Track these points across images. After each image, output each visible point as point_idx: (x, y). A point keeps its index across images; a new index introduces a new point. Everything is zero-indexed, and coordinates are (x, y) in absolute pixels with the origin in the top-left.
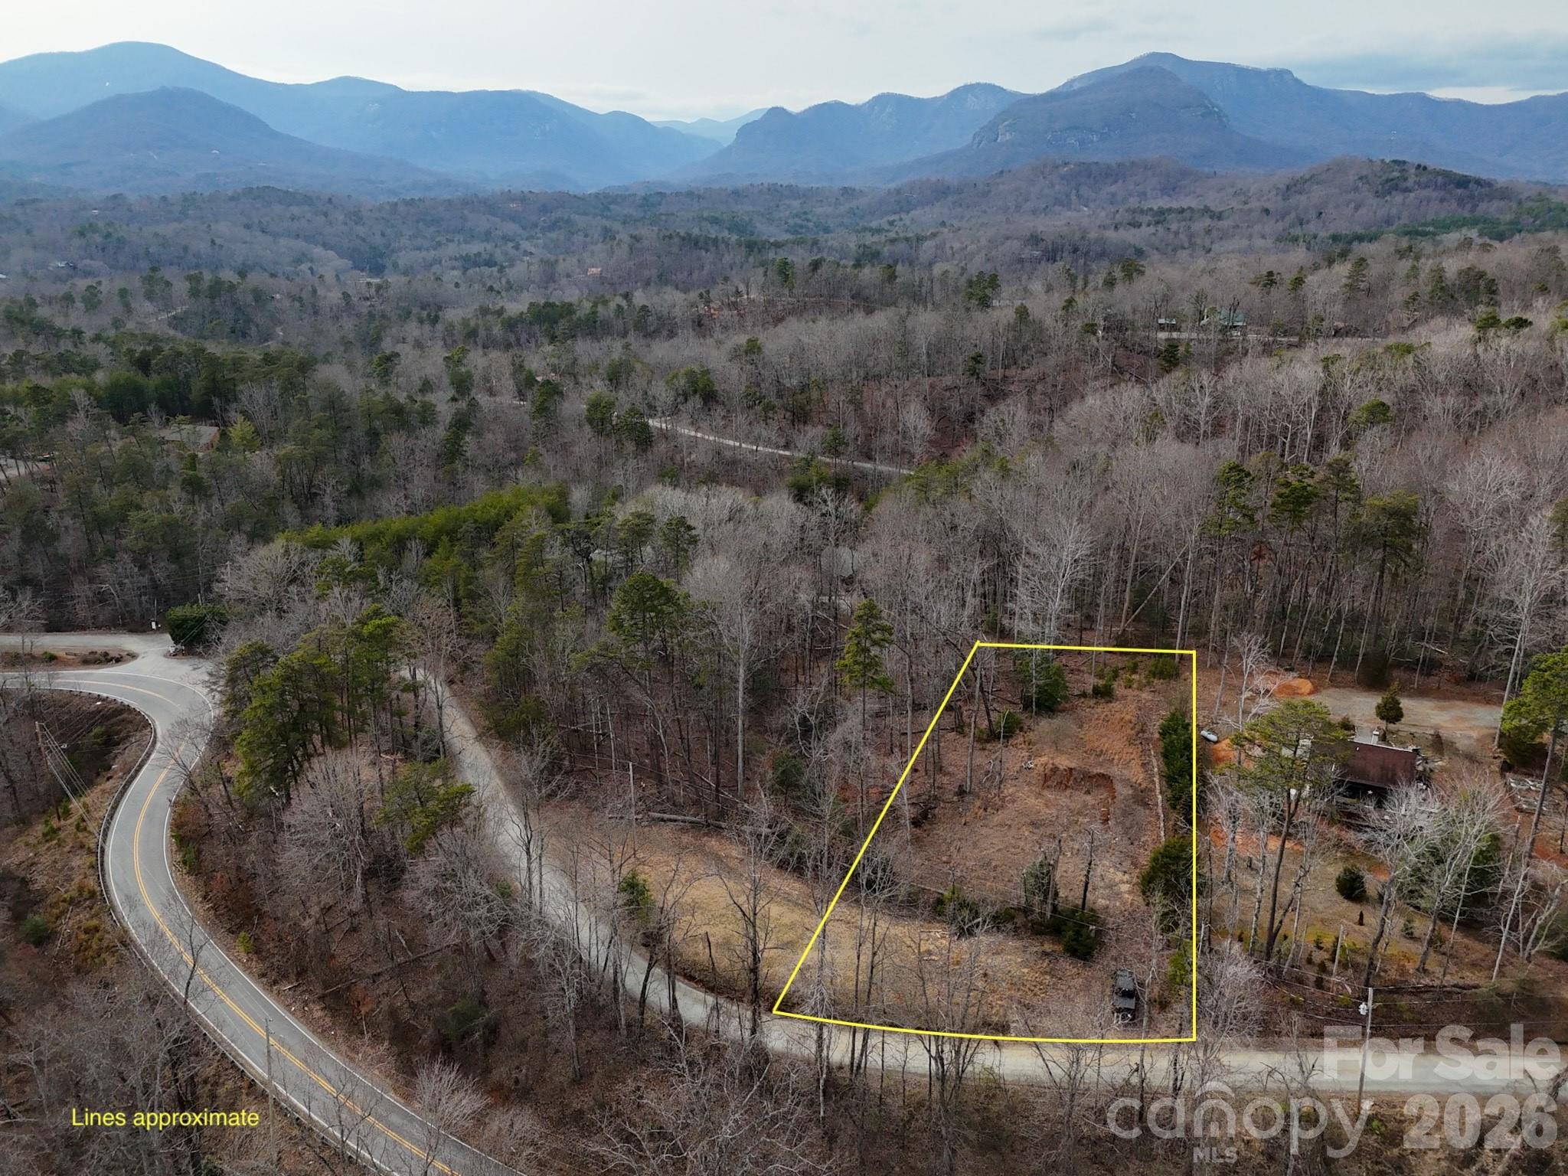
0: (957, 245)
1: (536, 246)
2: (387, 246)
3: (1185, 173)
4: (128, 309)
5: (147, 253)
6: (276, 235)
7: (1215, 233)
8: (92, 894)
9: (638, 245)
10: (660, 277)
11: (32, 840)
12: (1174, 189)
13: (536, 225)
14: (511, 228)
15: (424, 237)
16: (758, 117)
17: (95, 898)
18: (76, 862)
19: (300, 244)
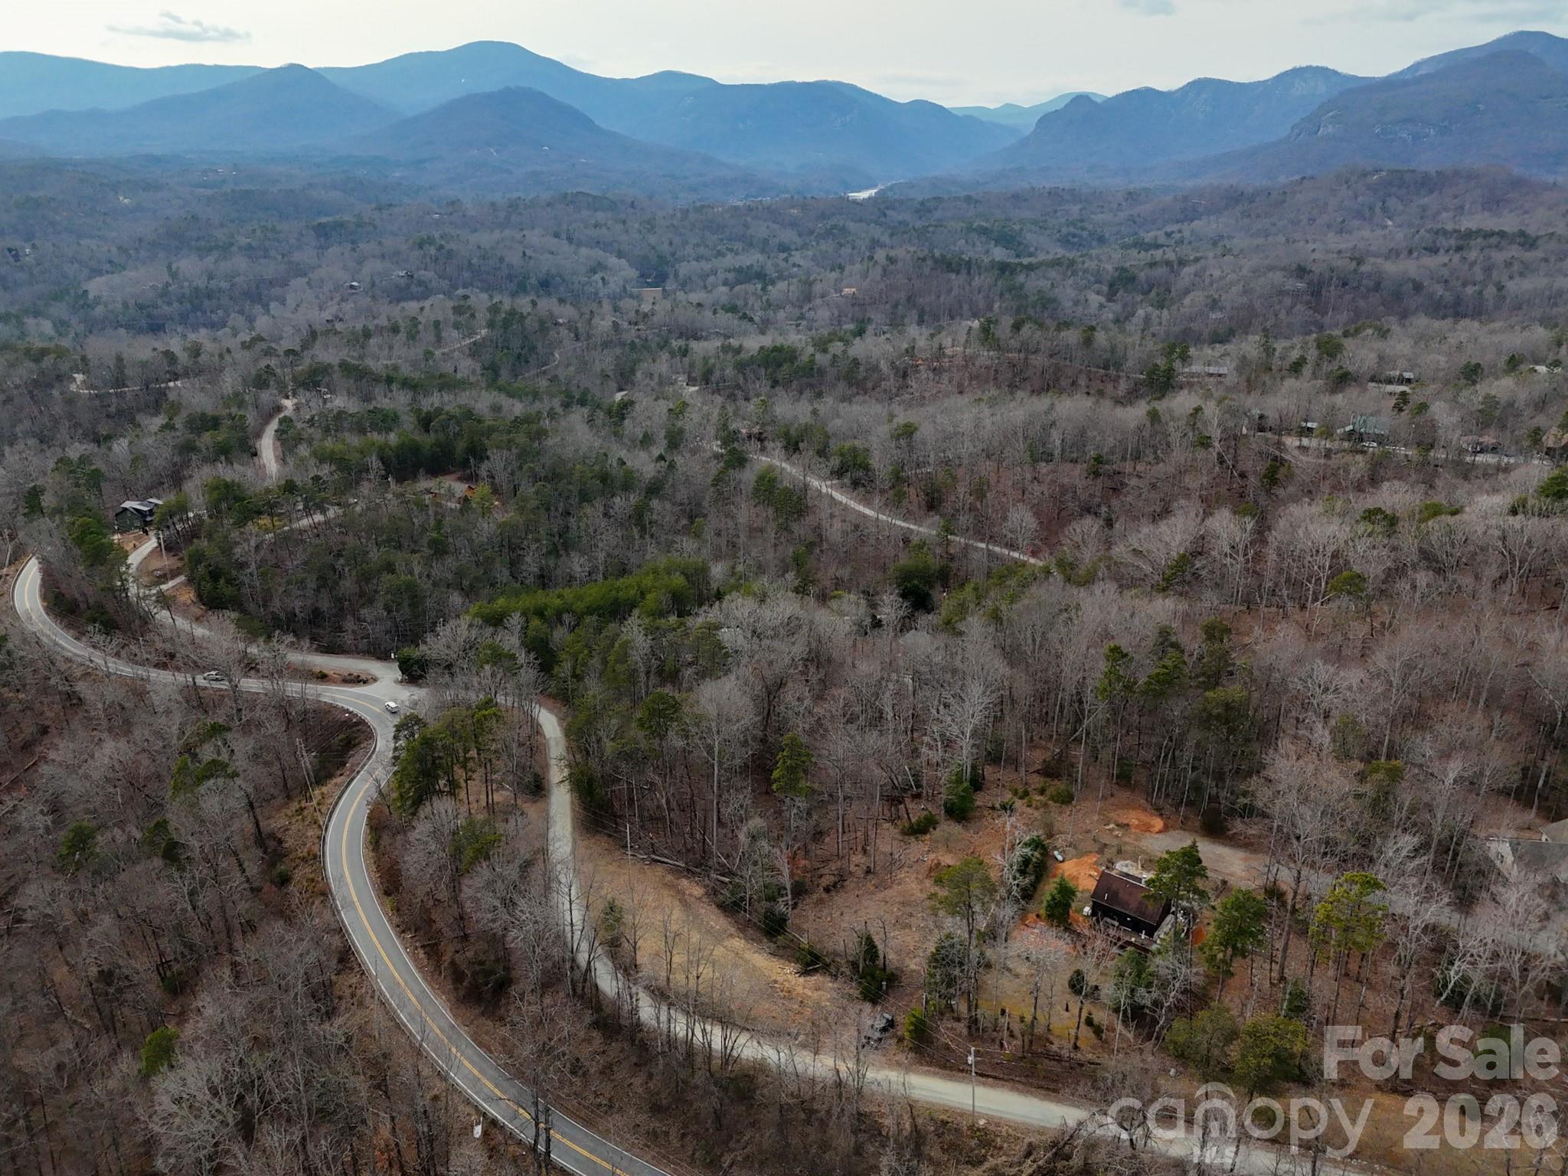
0: (1217, 273)
1: (805, 258)
2: (673, 254)
3: (1517, 183)
4: (439, 339)
5: (470, 264)
6: (579, 244)
7: (1516, 267)
8: (315, 857)
9: (892, 267)
10: (909, 299)
11: (289, 813)
12: (1498, 203)
13: (811, 232)
14: (788, 236)
15: (707, 246)
16: (1061, 106)
17: (315, 859)
18: (310, 833)
19: (598, 254)
